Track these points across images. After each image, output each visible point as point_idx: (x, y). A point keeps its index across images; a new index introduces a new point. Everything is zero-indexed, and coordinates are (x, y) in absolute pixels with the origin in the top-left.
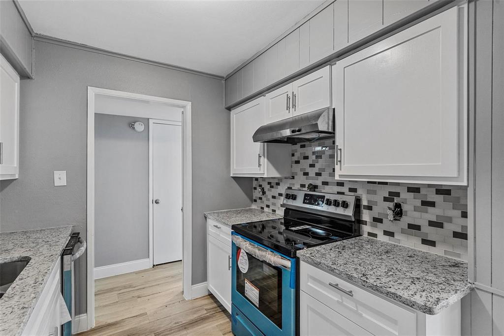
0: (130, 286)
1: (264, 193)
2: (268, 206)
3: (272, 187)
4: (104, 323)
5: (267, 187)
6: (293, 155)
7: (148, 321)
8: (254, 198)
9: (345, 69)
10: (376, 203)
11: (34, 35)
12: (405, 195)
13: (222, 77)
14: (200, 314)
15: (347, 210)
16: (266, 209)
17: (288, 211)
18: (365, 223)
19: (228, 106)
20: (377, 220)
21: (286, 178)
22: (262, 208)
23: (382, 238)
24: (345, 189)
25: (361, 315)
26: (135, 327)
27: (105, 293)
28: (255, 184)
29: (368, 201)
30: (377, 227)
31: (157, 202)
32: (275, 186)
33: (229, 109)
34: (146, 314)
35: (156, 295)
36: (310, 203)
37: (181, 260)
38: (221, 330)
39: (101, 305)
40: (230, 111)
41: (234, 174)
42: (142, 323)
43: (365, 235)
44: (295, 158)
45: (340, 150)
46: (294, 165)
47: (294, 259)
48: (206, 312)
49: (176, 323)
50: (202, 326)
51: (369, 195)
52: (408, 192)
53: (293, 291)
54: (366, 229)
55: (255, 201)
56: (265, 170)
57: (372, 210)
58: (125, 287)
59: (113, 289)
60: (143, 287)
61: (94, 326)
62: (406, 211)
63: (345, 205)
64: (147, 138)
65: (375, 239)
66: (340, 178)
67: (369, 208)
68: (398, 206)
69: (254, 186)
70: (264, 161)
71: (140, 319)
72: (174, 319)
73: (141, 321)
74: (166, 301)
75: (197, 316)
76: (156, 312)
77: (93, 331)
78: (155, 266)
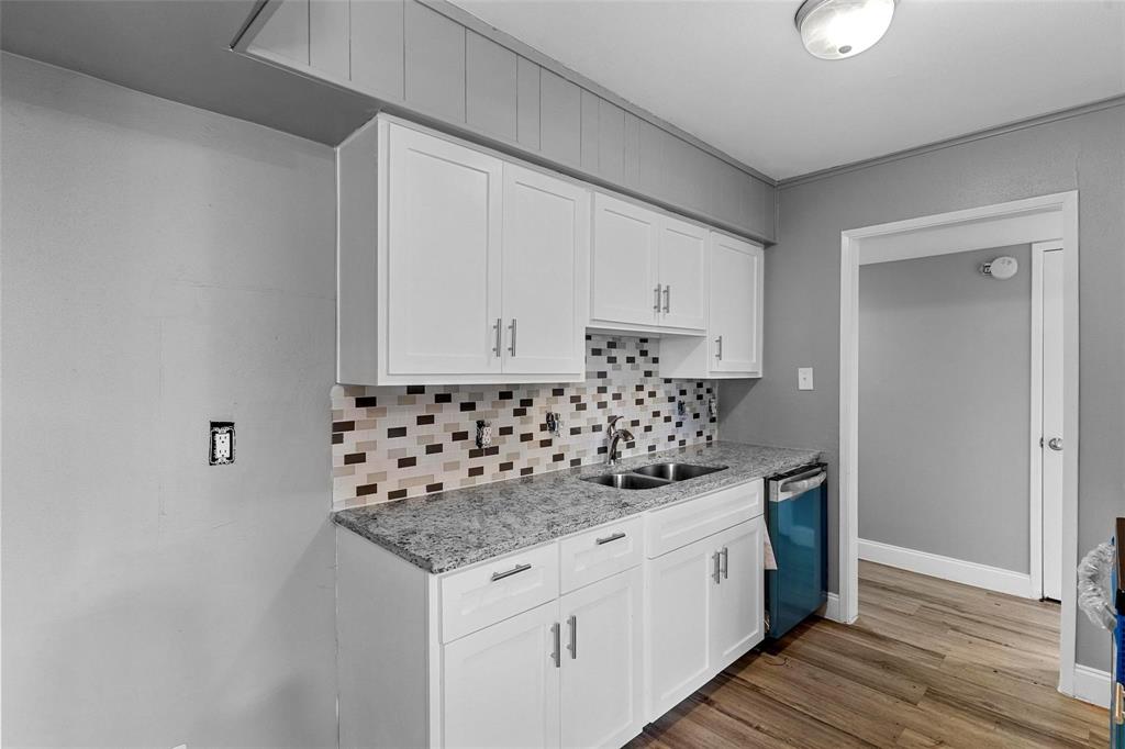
0: (955, 607)
4: (867, 628)
7: (936, 668)
11: (775, 184)
26: (907, 662)
27: (901, 593)
34: (943, 657)
35: (991, 644)
42: (922, 663)
49: (985, 704)
58: (944, 603)
59: (920, 594)
60: (981, 619)
71: (925, 656)
72: (989, 696)
73: (923, 660)
74: (1006, 664)
75: (1054, 727)
76: (963, 666)
77: (845, 627)
78: (1048, 599)
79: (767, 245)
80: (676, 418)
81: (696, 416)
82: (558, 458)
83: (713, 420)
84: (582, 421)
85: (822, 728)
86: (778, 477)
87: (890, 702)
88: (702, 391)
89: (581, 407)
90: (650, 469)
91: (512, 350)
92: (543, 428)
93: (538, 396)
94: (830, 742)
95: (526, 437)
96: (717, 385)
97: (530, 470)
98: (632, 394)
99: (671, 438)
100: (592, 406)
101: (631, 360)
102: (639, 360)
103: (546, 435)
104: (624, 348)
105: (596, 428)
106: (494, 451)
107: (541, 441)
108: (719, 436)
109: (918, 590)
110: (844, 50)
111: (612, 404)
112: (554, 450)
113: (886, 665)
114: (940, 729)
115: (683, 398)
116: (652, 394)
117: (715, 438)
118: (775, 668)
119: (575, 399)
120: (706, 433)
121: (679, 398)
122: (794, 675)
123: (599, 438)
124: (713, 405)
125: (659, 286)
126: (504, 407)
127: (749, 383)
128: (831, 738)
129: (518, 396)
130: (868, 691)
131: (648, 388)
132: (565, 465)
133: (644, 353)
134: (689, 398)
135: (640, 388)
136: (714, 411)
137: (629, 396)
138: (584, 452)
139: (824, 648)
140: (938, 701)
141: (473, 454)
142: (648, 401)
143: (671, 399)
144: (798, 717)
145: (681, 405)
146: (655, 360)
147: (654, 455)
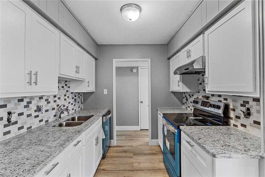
0: (130, 135)
1: (187, 100)
2: (189, 107)
3: (190, 97)
4: (118, 145)
5: (188, 97)
6: (199, 80)
7: (133, 149)
8: (184, 103)
9: (209, 35)
10: (237, 107)
11: (98, 45)
12: (252, 103)
13: (165, 45)
14: (153, 152)
15: (219, 110)
16: (188, 108)
17: (195, 109)
18: (232, 119)
19: (168, 57)
20: (238, 117)
21: (196, 92)
22: (187, 108)
23: (240, 128)
24: (222, 99)
25: (196, 157)
28: (184, 95)
29: (233, 106)
30: (237, 121)
31: (142, 103)
32: (191, 96)
33: (169, 59)
34: (133, 146)
35: (138, 141)
36: (203, 106)
37: (148, 130)
38: (159, 160)
39: (120, 139)
40: (170, 60)
41: (171, 90)
43: (232, 126)
44: (200, 82)
45: (207, 77)
46: (200, 85)
47: (179, 130)
48: (155, 152)
49: (142, 152)
50: (152, 156)
51: (233, 102)
52: (253, 101)
53: (178, 144)
54: (232, 122)
55: (184, 104)
56: (182, 88)
57: (235, 111)
58: (128, 135)
60: (135, 136)
61: (116, 145)
62: (252, 113)
63: (218, 107)
64: (137, 75)
65: (237, 128)
66: (208, 92)
67: (234, 110)
68: (248, 109)
69: (183, 96)
70: (181, 84)
71: (130, 147)
72: (142, 150)
73: (130, 148)
74: (141, 143)
75: (151, 152)
76: (136, 146)
77: (115, 147)
78: (142, 130)
79: (96, 59)
80: (74, 104)
81: (78, 102)
82: (41, 121)
83: (82, 103)
84: (49, 107)
85: (120, 171)
86: (104, 116)
87: (129, 159)
88: (80, 96)
89: (49, 103)
90: (71, 119)
91: (36, 83)
92: (35, 111)
93: (34, 100)
94: (123, 174)
95: (29, 116)
96: (83, 94)
97: (31, 127)
98: (63, 97)
99: (73, 109)
100: (52, 102)
101: (63, 87)
102: (65, 87)
103: (37, 114)
104: (61, 83)
105: (53, 109)
106: (16, 123)
107: (35, 116)
108: (83, 107)
109: (123, 134)
110: (130, 20)
111: (58, 101)
112: (39, 118)
113: (125, 152)
114: (138, 161)
115: (76, 98)
116: (68, 97)
117: (82, 108)
118: (106, 162)
119: (47, 100)
120: (80, 107)
121: (75, 98)
122: (110, 162)
123: (54, 112)
124: (82, 99)
125: (77, 66)
126: (20, 105)
127: (92, 93)
128: (123, 173)
129: (26, 101)
130: (125, 159)
131: (67, 95)
132: (43, 123)
133: (66, 85)
134: (77, 98)
135: (65, 95)
136: (82, 101)
137: (62, 98)
138: (49, 117)
139: (113, 153)
140: (136, 155)
141: (5, 126)
142: (67, 99)
143: (73, 98)
144: (115, 172)
145: (75, 100)
146: (69, 87)
147: (69, 114)
